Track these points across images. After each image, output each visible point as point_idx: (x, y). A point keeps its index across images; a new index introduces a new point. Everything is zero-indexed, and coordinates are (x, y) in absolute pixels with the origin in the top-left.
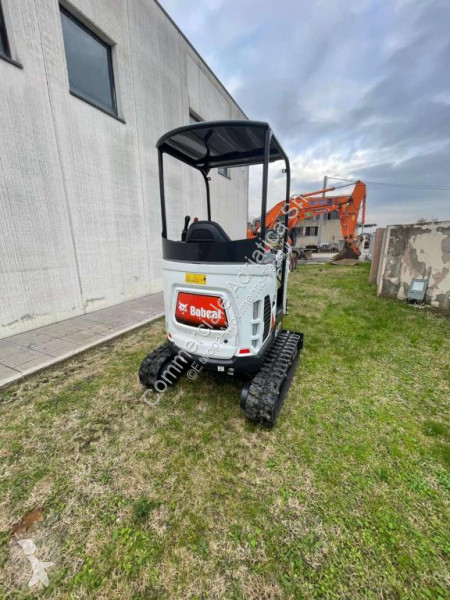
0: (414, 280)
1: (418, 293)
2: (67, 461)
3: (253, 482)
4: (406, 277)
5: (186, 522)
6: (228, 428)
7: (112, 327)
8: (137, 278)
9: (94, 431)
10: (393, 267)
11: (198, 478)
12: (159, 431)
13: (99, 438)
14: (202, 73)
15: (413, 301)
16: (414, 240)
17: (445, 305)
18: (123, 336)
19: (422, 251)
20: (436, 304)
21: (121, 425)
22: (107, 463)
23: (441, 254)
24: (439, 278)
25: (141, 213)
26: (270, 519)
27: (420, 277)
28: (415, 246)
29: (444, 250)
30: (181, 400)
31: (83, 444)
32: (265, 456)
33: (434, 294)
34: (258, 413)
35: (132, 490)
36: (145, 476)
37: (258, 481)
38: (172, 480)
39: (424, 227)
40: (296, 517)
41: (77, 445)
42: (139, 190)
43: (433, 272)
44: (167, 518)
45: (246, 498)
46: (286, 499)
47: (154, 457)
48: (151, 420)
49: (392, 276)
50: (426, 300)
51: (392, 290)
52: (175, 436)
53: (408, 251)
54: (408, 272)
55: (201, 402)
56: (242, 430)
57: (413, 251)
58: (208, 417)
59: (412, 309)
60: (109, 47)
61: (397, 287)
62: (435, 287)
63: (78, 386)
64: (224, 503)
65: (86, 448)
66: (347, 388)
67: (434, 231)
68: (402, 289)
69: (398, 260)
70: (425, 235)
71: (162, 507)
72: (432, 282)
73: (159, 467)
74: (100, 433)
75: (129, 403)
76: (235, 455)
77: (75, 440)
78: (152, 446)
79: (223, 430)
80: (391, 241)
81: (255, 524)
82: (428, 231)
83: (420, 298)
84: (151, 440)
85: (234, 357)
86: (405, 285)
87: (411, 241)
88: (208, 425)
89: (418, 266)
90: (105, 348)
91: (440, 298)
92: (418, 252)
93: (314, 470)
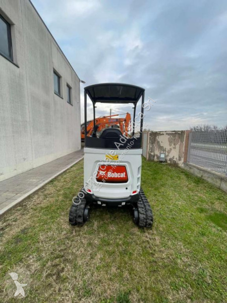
0: (161, 153)
1: (163, 158)
2: (51, 295)
3: (162, 257)
4: (157, 152)
5: (150, 293)
6: (133, 234)
7: (18, 192)
8: (25, 159)
9: (56, 265)
10: (152, 149)
11: (138, 267)
12: (99, 249)
13: (63, 268)
14: (59, 54)
15: (161, 162)
16: (158, 138)
17: (172, 163)
18: (29, 197)
19: (162, 142)
20: (169, 162)
21: (73, 254)
22: (81, 282)
23: (168, 143)
24: (169, 152)
25: (28, 120)
26: (181, 271)
27: (162, 152)
28: (159, 140)
29: (169, 142)
30: (99, 227)
31: (54, 277)
32: (158, 242)
33: (168, 158)
34: (147, 222)
35: (109, 291)
36: (111, 279)
37: (164, 256)
38: (126, 274)
39: (161, 133)
40: (190, 265)
41: (51, 280)
42: (27, 107)
43: (167, 150)
44: (140, 297)
45: (166, 266)
46: (181, 259)
47: (108, 266)
48: (90, 244)
49: (151, 152)
50: (166, 161)
51: (152, 158)
52: (111, 249)
53: (156, 142)
54: (157, 150)
55: (110, 225)
56: (139, 233)
57: (158, 142)
58: (119, 232)
59: (162, 165)
60: (9, 25)
61: (154, 156)
62: (168, 156)
63: (17, 239)
64: (159, 274)
65: (60, 279)
66: (165, 201)
67: (165, 135)
68: (156, 157)
69: (153, 146)
70: (162, 136)
71: (132, 292)
72: (167, 154)
73: (114, 270)
74: (62, 265)
75: (67, 238)
76: (145, 247)
77: (47, 277)
78: (101, 259)
79: (132, 237)
80: (150, 138)
81: (178, 277)
82: (163, 134)
83: (164, 160)
84: (99, 256)
85: (130, 196)
86: (157, 155)
87: (157, 138)
88: (122, 236)
89: (161, 148)
90: (19, 208)
91: (170, 160)
92: (160, 142)
93: (181, 241)
